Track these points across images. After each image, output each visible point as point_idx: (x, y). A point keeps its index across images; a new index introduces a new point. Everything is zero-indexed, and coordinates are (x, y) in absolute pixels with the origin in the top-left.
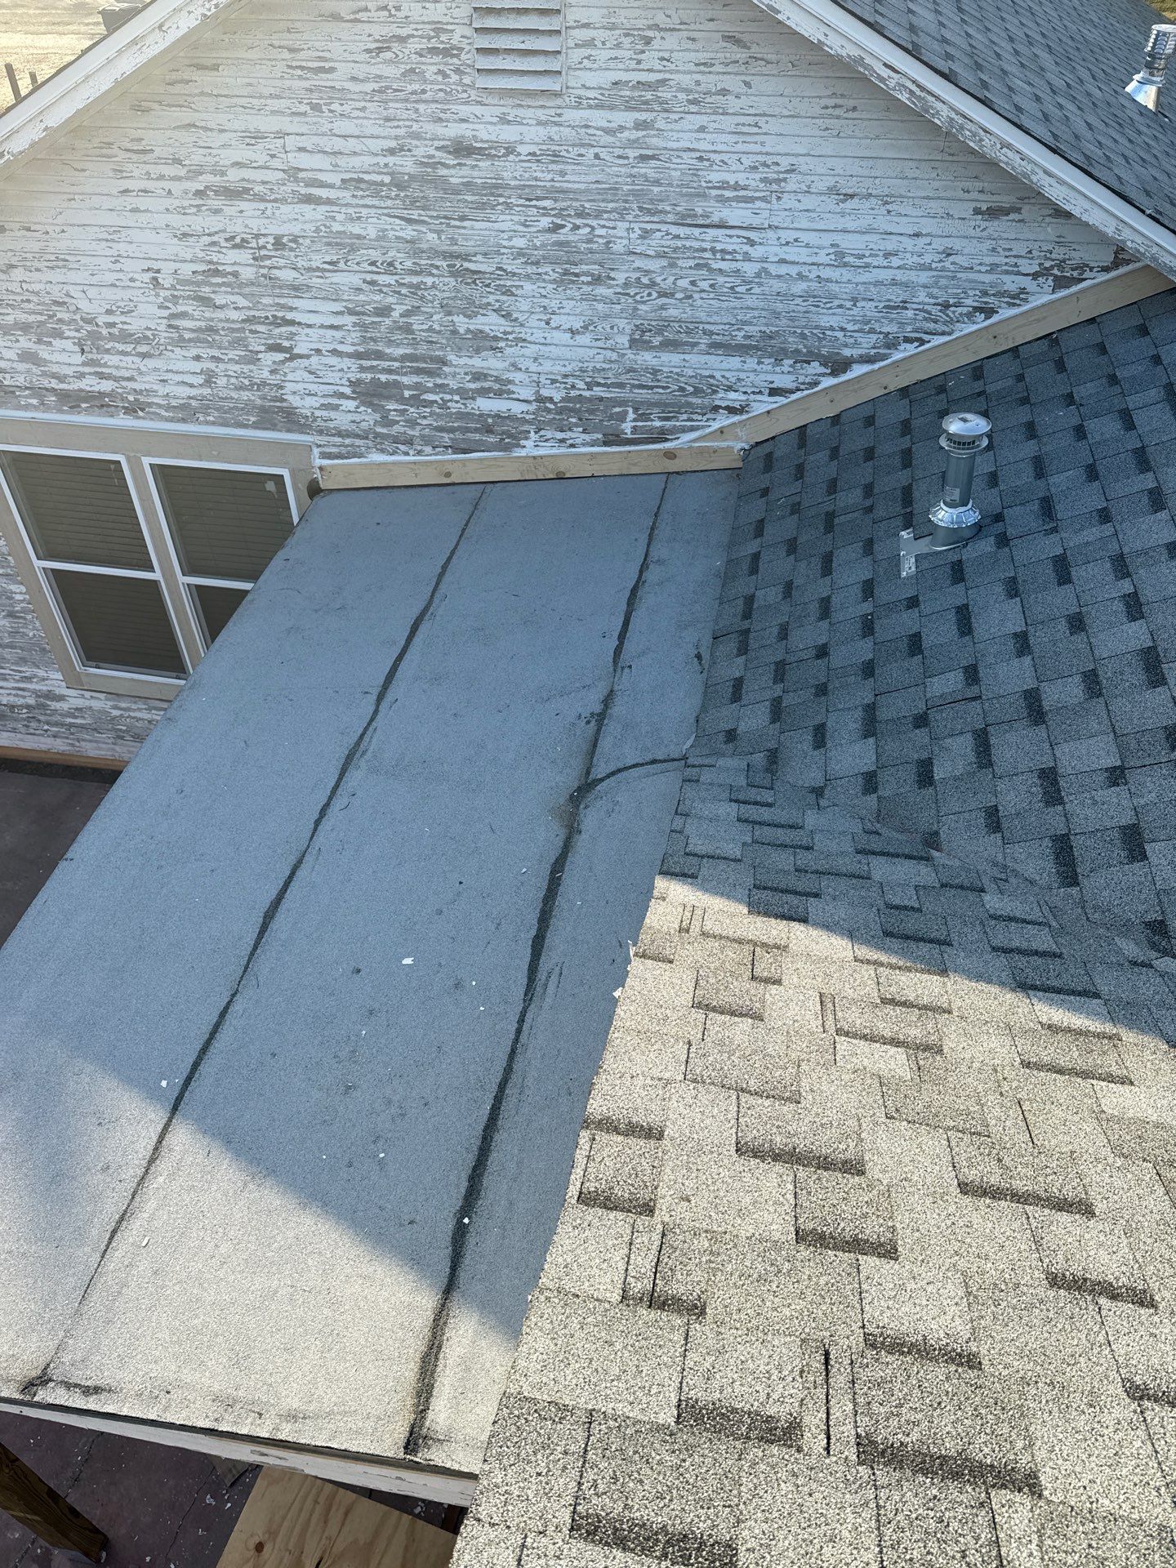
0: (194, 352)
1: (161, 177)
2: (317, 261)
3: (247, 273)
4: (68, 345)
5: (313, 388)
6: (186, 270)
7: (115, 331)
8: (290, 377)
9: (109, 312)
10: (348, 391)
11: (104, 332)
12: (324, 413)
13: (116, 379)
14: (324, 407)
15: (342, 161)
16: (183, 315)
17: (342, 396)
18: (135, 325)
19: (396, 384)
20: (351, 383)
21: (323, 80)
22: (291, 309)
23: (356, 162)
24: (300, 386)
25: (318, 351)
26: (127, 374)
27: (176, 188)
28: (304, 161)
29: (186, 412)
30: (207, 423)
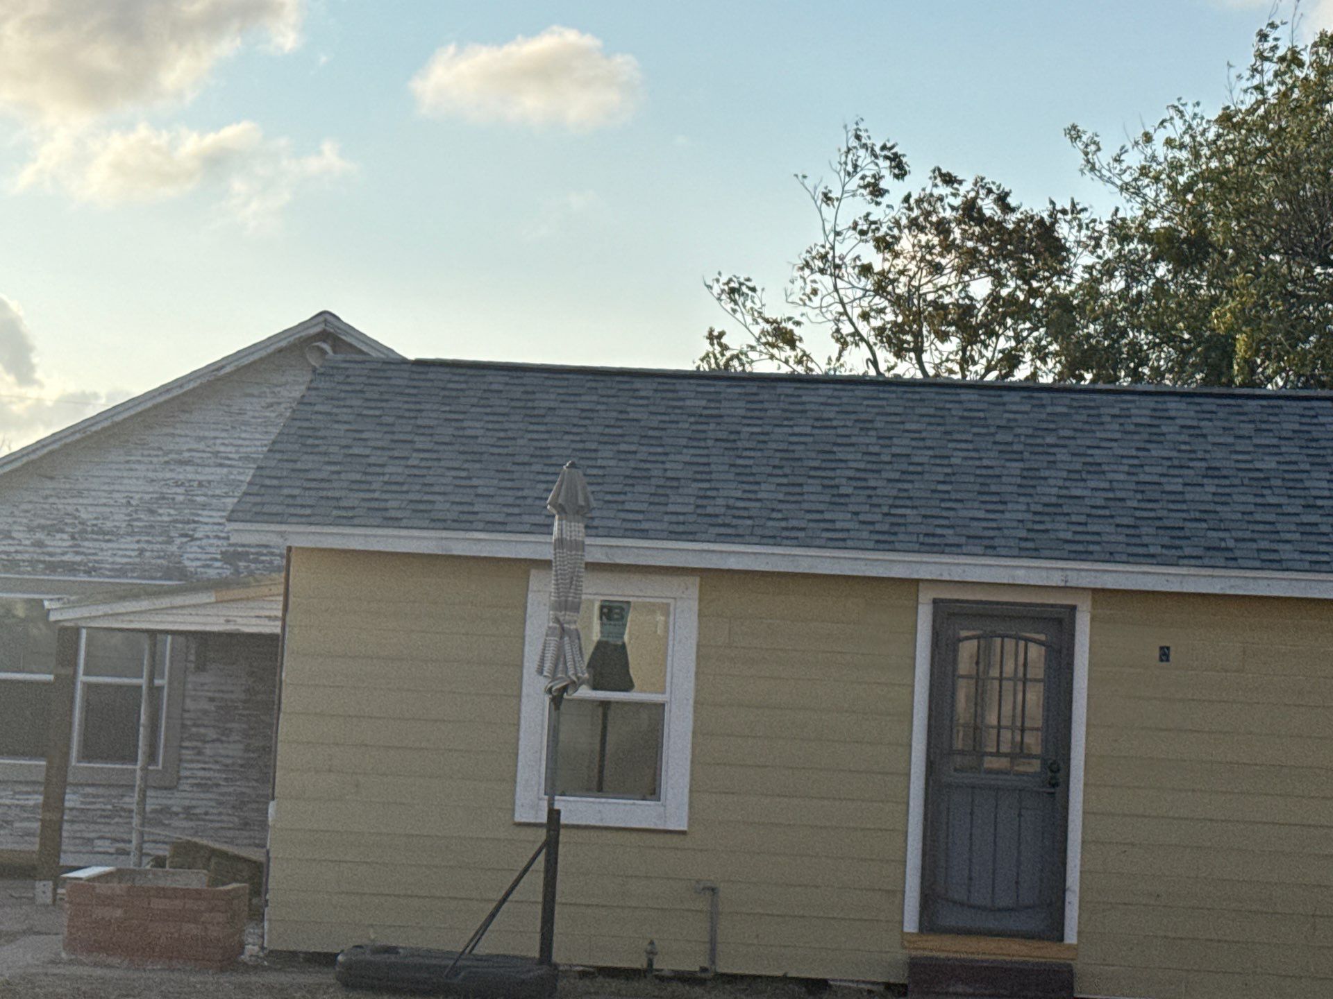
0: (137, 538)
1: (149, 455)
2: (218, 492)
3: (181, 498)
4: (65, 536)
5: (199, 556)
6: (147, 497)
7: (95, 529)
8: (189, 550)
9: (96, 519)
10: (219, 557)
11: (89, 529)
12: (203, 570)
13: (85, 554)
14: (204, 566)
15: (242, 450)
16: (139, 520)
17: (216, 560)
18: (109, 525)
19: (247, 553)
20: (222, 553)
21: (240, 418)
22: (199, 515)
23: (249, 449)
24: (191, 556)
25: (208, 537)
26: (93, 551)
27: (155, 460)
28: (222, 449)
29: (121, 571)
30: (132, 577)
